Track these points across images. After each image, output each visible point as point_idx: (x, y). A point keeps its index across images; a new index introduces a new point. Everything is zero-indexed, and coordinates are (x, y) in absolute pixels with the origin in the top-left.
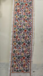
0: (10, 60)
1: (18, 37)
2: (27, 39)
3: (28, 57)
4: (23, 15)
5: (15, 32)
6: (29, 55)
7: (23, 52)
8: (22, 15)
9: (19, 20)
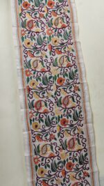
0: (29, 180)
1: (43, 104)
2: (69, 106)
3: (83, 161)
4: (47, 36)
5: (29, 90)
6: (84, 154)
7: (64, 146)
8: (42, 36)
9: (37, 53)
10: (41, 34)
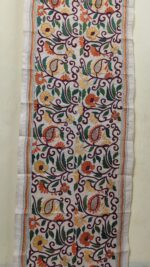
0: (17, 253)
2: (99, 143)
4: (80, 22)
5: (38, 106)
6: (111, 222)
7: (82, 206)
8: (72, 22)
9: (60, 48)
10: (70, 17)
